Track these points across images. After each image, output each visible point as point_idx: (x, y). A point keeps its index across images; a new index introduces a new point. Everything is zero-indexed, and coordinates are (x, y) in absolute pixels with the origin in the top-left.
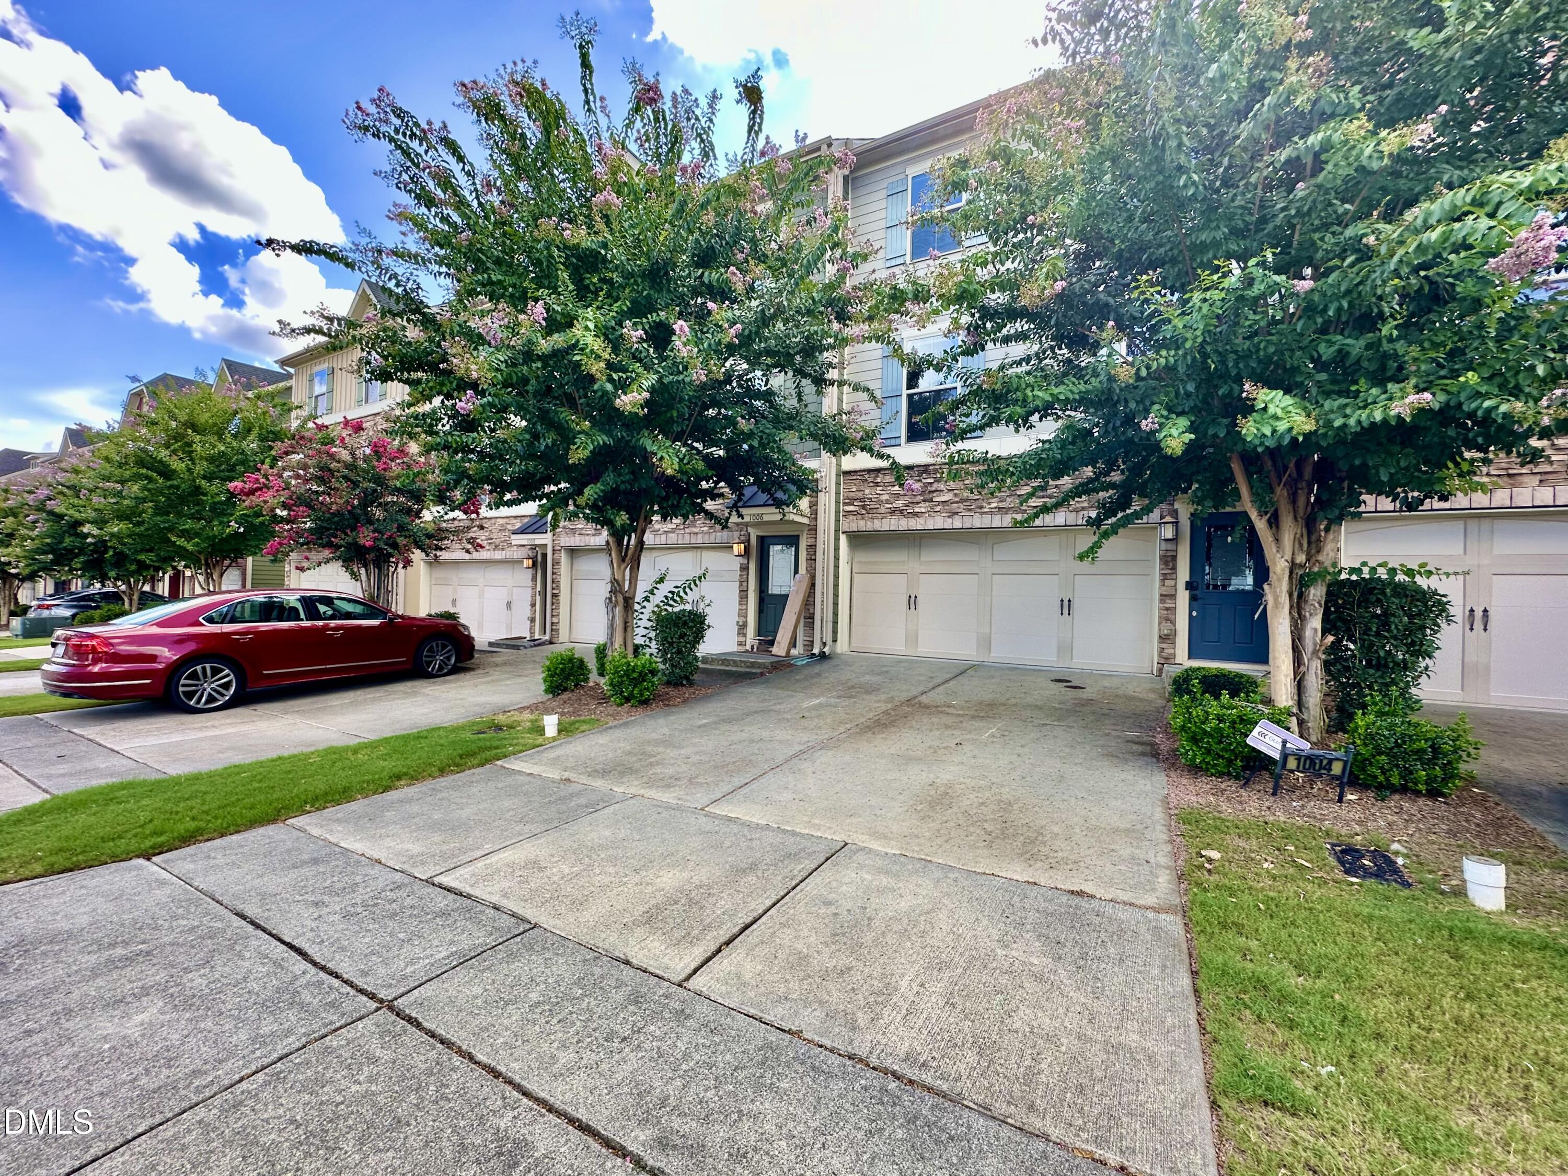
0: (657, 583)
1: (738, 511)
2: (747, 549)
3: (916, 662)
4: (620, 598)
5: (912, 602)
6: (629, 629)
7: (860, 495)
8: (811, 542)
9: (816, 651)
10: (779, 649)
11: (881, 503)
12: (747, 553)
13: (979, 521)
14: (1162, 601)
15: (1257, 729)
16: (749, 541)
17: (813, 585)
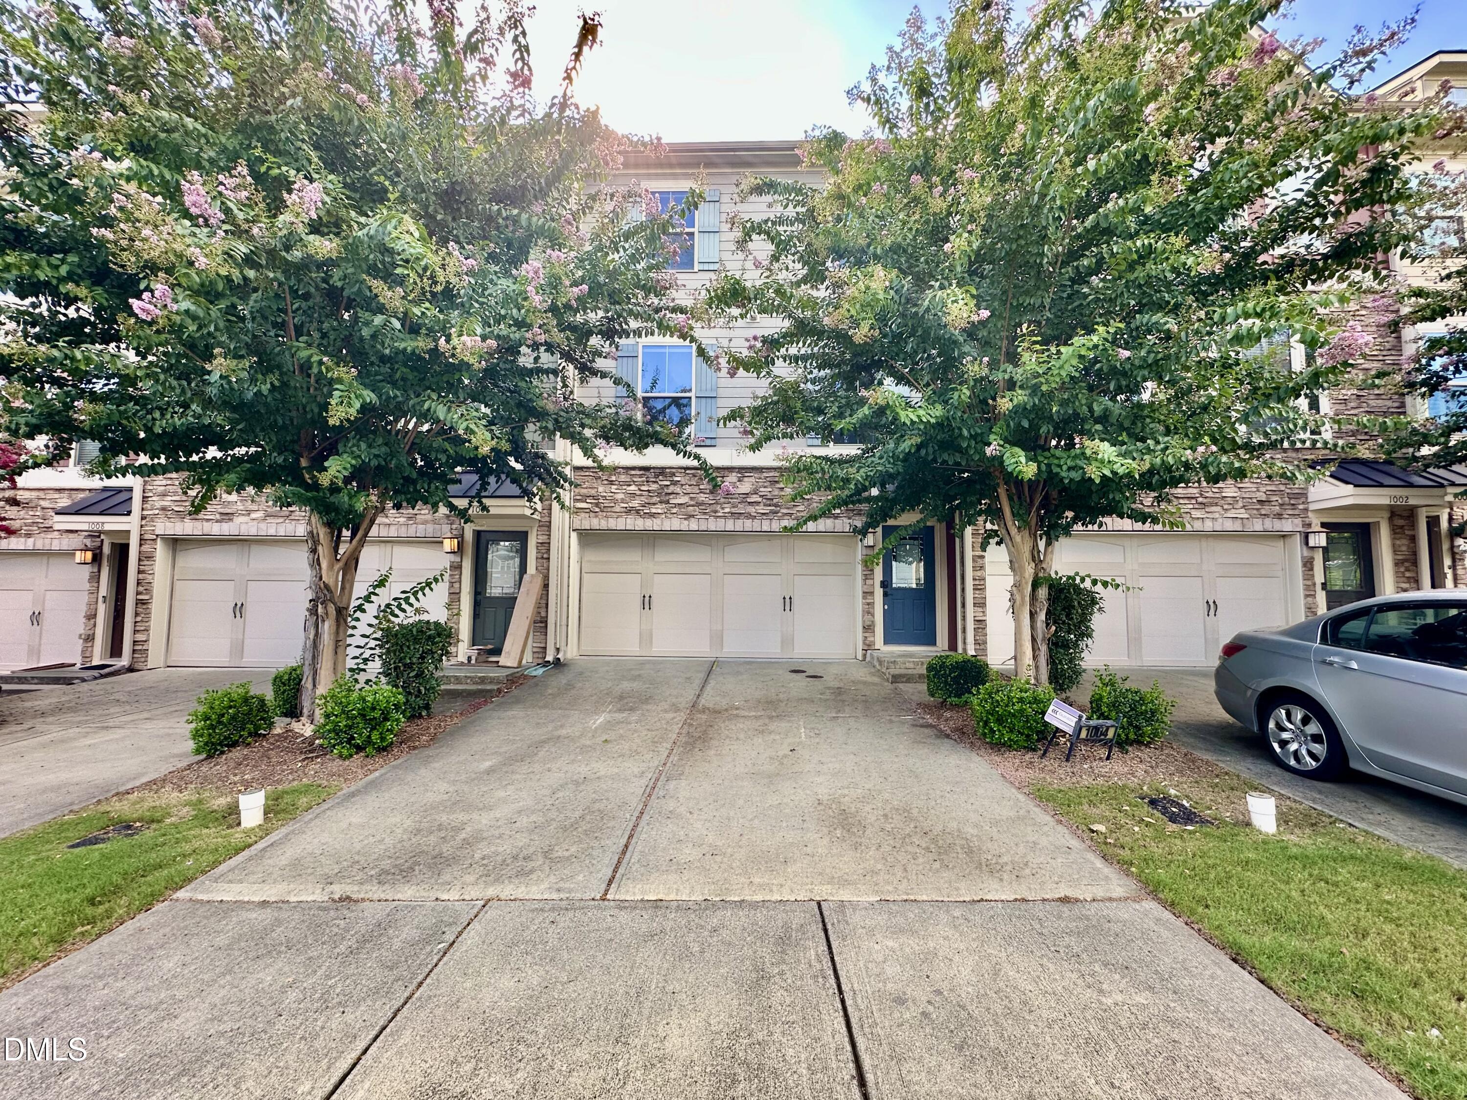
0: (375, 587)
1: (480, 502)
2: (460, 546)
3: (661, 662)
4: (332, 609)
5: (647, 602)
6: (340, 650)
7: (593, 492)
8: (543, 538)
9: (550, 658)
10: (509, 658)
11: (615, 501)
12: (460, 549)
13: (713, 525)
14: (864, 598)
15: (1052, 707)
16: (462, 536)
17: (546, 586)
